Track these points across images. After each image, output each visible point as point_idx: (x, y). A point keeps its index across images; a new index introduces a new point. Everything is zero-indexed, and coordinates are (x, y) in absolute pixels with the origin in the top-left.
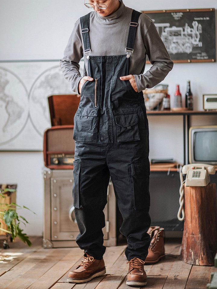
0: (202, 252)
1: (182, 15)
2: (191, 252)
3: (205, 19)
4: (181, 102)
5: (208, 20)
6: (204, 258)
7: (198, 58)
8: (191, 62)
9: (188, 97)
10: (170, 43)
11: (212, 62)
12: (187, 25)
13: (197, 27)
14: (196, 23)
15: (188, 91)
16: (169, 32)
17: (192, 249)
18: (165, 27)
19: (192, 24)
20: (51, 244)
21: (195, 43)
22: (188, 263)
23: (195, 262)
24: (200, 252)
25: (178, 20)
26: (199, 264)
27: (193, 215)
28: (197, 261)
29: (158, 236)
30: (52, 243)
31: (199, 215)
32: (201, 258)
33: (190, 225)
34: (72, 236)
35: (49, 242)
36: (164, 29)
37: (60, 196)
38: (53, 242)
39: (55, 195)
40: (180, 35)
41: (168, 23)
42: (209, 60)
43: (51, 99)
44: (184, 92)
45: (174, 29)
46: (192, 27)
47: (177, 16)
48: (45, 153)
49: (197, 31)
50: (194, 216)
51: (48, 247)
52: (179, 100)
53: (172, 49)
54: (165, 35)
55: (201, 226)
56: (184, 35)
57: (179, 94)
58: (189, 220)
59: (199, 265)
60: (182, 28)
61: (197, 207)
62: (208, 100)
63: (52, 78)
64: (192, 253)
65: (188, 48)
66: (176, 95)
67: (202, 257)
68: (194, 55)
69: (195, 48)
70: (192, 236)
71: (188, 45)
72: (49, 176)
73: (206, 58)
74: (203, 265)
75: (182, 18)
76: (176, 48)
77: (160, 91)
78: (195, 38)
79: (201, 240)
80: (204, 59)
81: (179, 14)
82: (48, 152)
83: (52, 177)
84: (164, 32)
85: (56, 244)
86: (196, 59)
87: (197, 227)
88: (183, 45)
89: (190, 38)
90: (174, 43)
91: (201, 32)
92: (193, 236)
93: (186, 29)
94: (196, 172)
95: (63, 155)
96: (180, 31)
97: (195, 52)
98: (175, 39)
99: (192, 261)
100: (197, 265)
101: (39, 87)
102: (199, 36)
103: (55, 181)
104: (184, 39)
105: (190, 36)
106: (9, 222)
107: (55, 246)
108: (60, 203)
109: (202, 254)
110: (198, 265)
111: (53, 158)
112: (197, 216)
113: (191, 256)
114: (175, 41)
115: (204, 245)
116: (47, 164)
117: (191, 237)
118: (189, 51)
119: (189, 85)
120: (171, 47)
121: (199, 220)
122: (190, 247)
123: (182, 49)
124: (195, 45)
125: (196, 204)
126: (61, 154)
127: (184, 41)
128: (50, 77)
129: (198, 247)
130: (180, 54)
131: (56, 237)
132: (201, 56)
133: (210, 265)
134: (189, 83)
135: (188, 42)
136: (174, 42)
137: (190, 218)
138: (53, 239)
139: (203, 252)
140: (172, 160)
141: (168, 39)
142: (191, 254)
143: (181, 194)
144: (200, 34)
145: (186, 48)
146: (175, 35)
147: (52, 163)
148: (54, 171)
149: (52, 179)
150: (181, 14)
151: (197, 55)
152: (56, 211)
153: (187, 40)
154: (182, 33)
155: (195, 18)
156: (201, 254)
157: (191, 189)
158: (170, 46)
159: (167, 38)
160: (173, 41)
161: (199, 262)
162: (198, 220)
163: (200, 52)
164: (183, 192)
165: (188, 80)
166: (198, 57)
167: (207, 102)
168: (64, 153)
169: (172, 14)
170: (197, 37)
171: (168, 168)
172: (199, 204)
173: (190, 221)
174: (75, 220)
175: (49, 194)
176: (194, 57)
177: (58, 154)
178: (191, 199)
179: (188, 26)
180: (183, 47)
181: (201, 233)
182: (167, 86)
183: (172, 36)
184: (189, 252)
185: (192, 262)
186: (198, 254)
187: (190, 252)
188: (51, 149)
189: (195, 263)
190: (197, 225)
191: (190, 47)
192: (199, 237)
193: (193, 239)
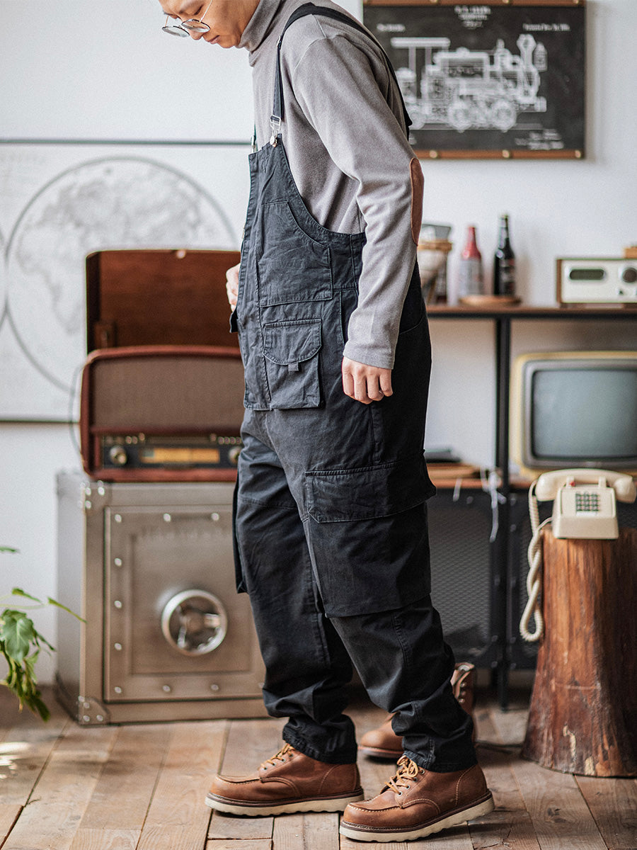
0: (605, 736)
1: (487, 15)
2: (568, 737)
3: (556, 28)
4: (481, 277)
5: (565, 32)
6: (610, 755)
7: (534, 146)
8: (511, 157)
9: (504, 265)
10: (450, 97)
11: (574, 158)
12: (501, 44)
13: (533, 53)
14: (530, 39)
15: (503, 245)
16: (448, 64)
17: (571, 728)
18: (436, 50)
19: (516, 43)
20: (104, 713)
21: (526, 101)
22: (556, 770)
23: (581, 765)
24: (598, 735)
25: (477, 31)
26: (596, 773)
27: (577, 624)
28: (588, 763)
29: (462, 689)
30: (106, 710)
31: (595, 624)
32: (600, 756)
33: (566, 654)
34: (166, 689)
35: (99, 707)
36: (432, 56)
37: (133, 563)
38: (110, 708)
39: (118, 562)
40: (481, 74)
41: (445, 38)
42: (565, 154)
43: (94, 263)
44: (489, 249)
45: (463, 54)
46: (516, 51)
47: (472, 16)
48: (86, 430)
49: (533, 63)
50: (581, 629)
51: (93, 722)
52: (476, 272)
53: (455, 115)
54: (434, 72)
55: (601, 659)
56: (493, 75)
57: (476, 254)
58: (561, 640)
59: (596, 776)
60: (489, 53)
61: (589, 602)
62: (576, 275)
63: (80, 195)
64: (573, 739)
65: (503, 115)
66: (468, 256)
67: (604, 751)
68: (520, 138)
69: (525, 115)
70: (573, 688)
71: (502, 105)
72: (100, 504)
73: (557, 146)
74: (607, 775)
75: (487, 24)
76: (466, 113)
77: (434, 246)
78: (526, 85)
79: (603, 700)
80: (552, 150)
81: (478, 10)
82: (95, 429)
83: (108, 506)
84: (433, 64)
85: (119, 714)
86: (526, 148)
87: (590, 661)
88: (489, 104)
89: (511, 84)
90: (461, 97)
91: (543, 67)
92: (576, 688)
93: (498, 58)
94: (585, 495)
95: (142, 438)
96: (480, 62)
97: (524, 127)
98: (464, 86)
99: (572, 761)
100: (589, 776)
101: (42, 223)
102: (537, 80)
103: (118, 518)
104: (492, 87)
105: (511, 77)
106: (18, 651)
107: (113, 720)
108: (134, 585)
109: (605, 741)
110: (593, 774)
111: (110, 448)
112: (588, 629)
113: (568, 747)
114: (464, 91)
115: (611, 716)
116: (91, 465)
117: (570, 690)
118: (506, 123)
119: (504, 226)
120: (451, 111)
121: (595, 641)
122: (566, 722)
123: (487, 118)
124: (523, 105)
125: (587, 592)
126: (134, 434)
127: (492, 92)
128: (74, 193)
129: (592, 719)
130: (478, 131)
131: (118, 690)
132: (542, 141)
133: (630, 775)
134: (506, 220)
135: (503, 98)
136: (460, 94)
137: (566, 633)
138: (108, 698)
139: (607, 738)
140: (449, 451)
141: (442, 87)
142: (569, 744)
143: (534, 561)
144: (541, 73)
145: (498, 115)
146: (464, 75)
147: (108, 462)
148: (116, 487)
149: (109, 513)
150: (486, 10)
151: (529, 137)
152: (121, 611)
153: (502, 92)
154: (487, 68)
155: (528, 23)
156: (603, 742)
157: (572, 548)
158: (450, 108)
159: (442, 84)
160: (458, 92)
161: (594, 765)
162: (591, 640)
163: (538, 126)
164: (538, 555)
165: (502, 211)
166: (533, 141)
167: (573, 281)
168: (143, 432)
169: (458, 10)
170: (530, 83)
171: (455, 478)
172: (596, 592)
173: (565, 645)
174: (179, 639)
175: (101, 560)
176: (520, 142)
177: (124, 435)
178: (569, 577)
179: (505, 47)
180: (488, 112)
181: (602, 679)
182: (447, 229)
183: (456, 76)
184: (562, 735)
185: (572, 765)
186: (591, 744)
187: (565, 735)
188: (105, 420)
189: (583, 770)
190: (591, 657)
191: (508, 113)
192: (596, 690)
193: (575, 698)
